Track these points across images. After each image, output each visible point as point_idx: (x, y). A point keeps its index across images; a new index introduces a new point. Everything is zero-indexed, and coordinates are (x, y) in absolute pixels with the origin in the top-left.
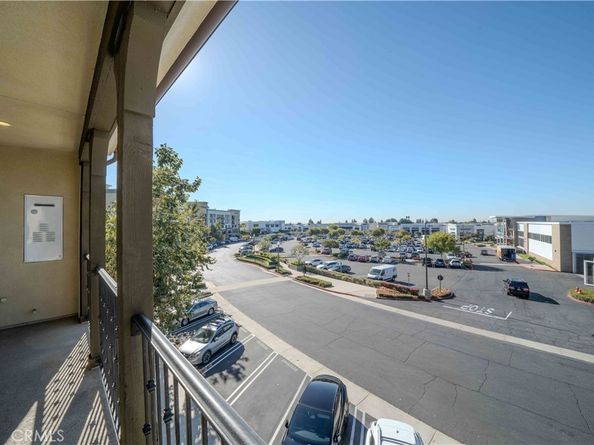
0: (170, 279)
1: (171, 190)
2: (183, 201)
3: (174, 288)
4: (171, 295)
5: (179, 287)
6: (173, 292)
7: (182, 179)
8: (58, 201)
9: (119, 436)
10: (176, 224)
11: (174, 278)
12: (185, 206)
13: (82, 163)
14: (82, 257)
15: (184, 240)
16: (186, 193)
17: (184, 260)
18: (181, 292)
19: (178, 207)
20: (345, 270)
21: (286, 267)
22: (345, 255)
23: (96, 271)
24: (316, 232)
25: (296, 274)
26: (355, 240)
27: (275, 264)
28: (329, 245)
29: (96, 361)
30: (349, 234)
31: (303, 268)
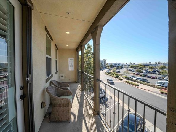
1: (90, 55)
8: (73, 59)
13: (77, 51)
20: (145, 81)
21: (121, 78)
22: (145, 76)
23: (83, 72)
24: (133, 67)
25: (125, 80)
26: (151, 70)
27: (117, 77)
28: (138, 72)
29: (82, 90)
30: (148, 68)
31: (128, 78)
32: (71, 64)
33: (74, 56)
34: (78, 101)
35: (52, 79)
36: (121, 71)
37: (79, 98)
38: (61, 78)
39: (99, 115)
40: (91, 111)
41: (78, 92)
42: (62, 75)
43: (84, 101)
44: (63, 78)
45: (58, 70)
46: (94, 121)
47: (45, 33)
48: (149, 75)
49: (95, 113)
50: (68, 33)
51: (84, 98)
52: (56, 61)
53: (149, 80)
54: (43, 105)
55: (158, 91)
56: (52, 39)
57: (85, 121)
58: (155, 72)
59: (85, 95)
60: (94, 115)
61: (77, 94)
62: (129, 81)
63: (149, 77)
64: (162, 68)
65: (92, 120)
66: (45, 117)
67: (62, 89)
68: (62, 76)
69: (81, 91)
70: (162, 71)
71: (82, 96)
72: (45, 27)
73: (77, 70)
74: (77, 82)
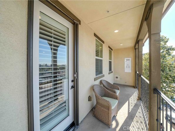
0: (163, 85)
1: (164, 51)
2: (170, 55)
3: (165, 88)
4: (163, 91)
5: (167, 89)
6: (164, 90)
7: (169, 46)
8: (130, 59)
9: (147, 122)
10: (166, 64)
11: (165, 85)
12: (171, 57)
13: (135, 49)
14: (136, 72)
15: (170, 71)
16: (171, 52)
17: (170, 79)
18: (168, 91)
19: (167, 57)
23: (140, 76)
34: (129, 110)
35: (103, 79)
37: (131, 108)
38: (116, 79)
43: (138, 114)
44: (118, 79)
50: (116, 31)
51: (140, 110)
52: (110, 63)
54: (90, 99)
56: (103, 42)
59: (141, 107)
61: (130, 102)
66: (92, 110)
68: (117, 78)
69: (138, 100)
71: (136, 106)
72: (94, 33)
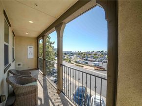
7: (51, 41)
8: (33, 47)
13: (37, 40)
16: (51, 45)
19: (49, 48)
20: (87, 63)
21: (72, 62)
22: (86, 60)
24: (80, 54)
25: (75, 64)
26: (89, 56)
27: (70, 61)
28: (83, 57)
29: (44, 75)
30: (88, 54)
31: (77, 62)
32: (31, 52)
33: (34, 44)
35: (11, 68)
36: (72, 57)
37: (42, 83)
39: (62, 92)
40: (56, 91)
41: (40, 77)
42: (19, 63)
43: (48, 85)
44: (21, 66)
45: (14, 58)
46: (59, 98)
47: (4, 17)
48: (89, 59)
49: (59, 92)
51: (47, 82)
52: (13, 49)
53: (89, 62)
55: (94, 68)
57: (51, 100)
58: (91, 57)
60: (59, 93)
61: (40, 80)
62: (78, 64)
63: (89, 61)
64: (95, 55)
65: (57, 98)
67: (25, 77)
68: (19, 65)
70: (95, 56)
71: (45, 80)
72: (4, 11)
73: (38, 57)
74: (37, 69)
